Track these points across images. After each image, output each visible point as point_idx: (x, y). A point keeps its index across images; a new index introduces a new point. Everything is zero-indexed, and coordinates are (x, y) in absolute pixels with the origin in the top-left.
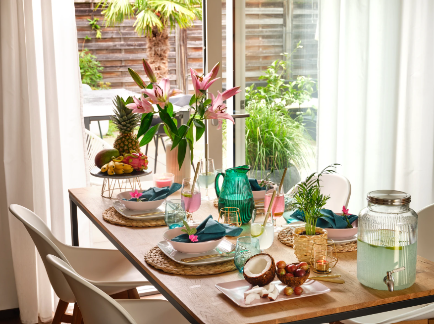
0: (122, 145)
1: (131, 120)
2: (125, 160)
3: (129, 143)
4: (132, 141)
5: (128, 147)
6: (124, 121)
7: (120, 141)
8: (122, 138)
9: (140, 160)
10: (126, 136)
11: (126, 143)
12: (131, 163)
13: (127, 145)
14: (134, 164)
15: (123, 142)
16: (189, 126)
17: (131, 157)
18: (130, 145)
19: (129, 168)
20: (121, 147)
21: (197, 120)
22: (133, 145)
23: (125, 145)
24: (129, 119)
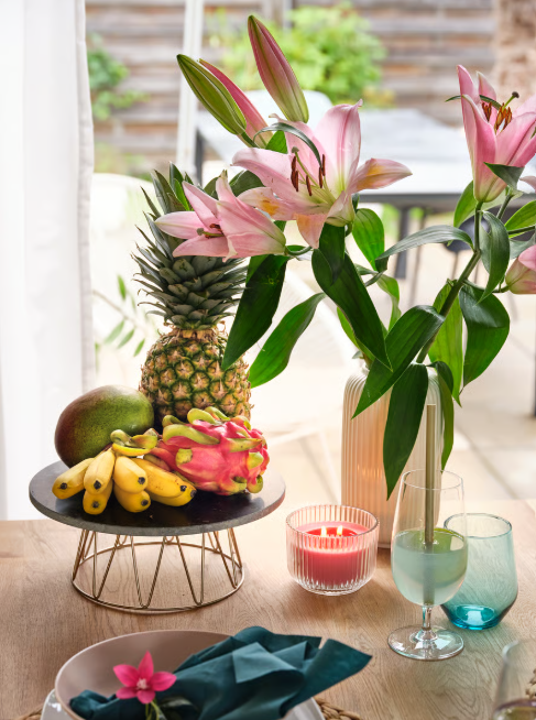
0: (167, 378)
1: (209, 277)
2: (162, 451)
3: (196, 371)
4: (209, 366)
5: (191, 389)
6: (182, 281)
7: (160, 360)
8: (174, 347)
9: (225, 454)
10: (188, 342)
11: (185, 371)
12: (186, 464)
13: (189, 381)
14: (200, 469)
15: (173, 367)
16: (443, 313)
17: (186, 443)
18: (200, 383)
19: (172, 488)
20: (164, 387)
21: (478, 291)
22: (211, 382)
23: (179, 380)
24: (202, 274)
